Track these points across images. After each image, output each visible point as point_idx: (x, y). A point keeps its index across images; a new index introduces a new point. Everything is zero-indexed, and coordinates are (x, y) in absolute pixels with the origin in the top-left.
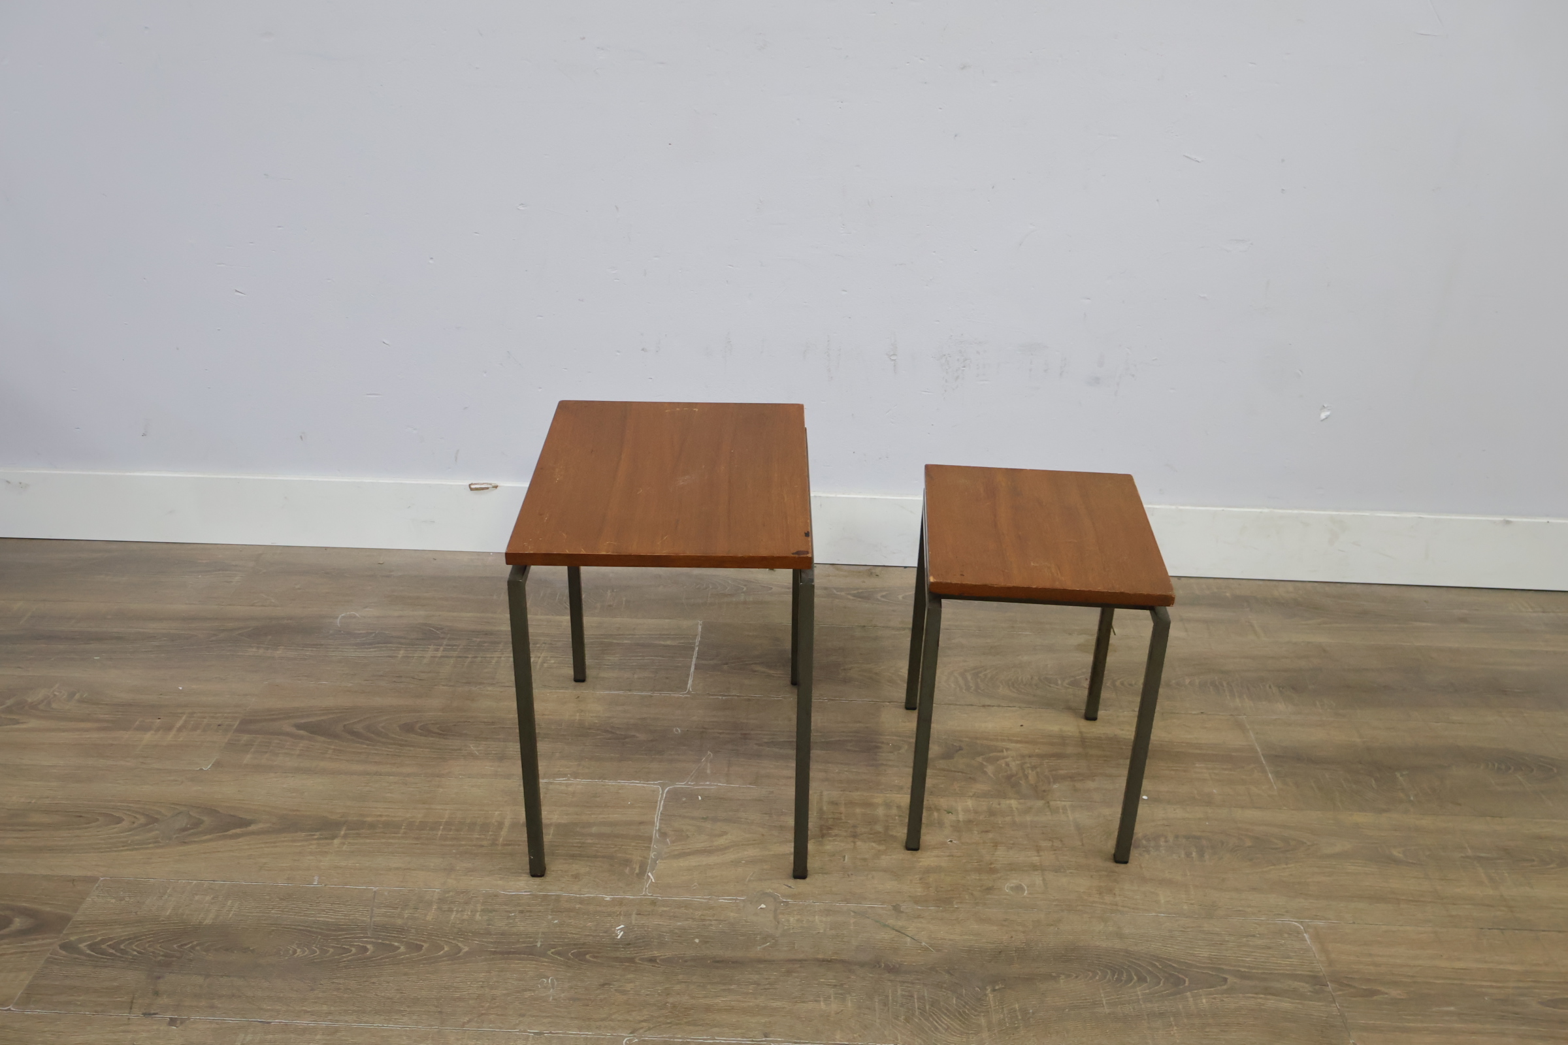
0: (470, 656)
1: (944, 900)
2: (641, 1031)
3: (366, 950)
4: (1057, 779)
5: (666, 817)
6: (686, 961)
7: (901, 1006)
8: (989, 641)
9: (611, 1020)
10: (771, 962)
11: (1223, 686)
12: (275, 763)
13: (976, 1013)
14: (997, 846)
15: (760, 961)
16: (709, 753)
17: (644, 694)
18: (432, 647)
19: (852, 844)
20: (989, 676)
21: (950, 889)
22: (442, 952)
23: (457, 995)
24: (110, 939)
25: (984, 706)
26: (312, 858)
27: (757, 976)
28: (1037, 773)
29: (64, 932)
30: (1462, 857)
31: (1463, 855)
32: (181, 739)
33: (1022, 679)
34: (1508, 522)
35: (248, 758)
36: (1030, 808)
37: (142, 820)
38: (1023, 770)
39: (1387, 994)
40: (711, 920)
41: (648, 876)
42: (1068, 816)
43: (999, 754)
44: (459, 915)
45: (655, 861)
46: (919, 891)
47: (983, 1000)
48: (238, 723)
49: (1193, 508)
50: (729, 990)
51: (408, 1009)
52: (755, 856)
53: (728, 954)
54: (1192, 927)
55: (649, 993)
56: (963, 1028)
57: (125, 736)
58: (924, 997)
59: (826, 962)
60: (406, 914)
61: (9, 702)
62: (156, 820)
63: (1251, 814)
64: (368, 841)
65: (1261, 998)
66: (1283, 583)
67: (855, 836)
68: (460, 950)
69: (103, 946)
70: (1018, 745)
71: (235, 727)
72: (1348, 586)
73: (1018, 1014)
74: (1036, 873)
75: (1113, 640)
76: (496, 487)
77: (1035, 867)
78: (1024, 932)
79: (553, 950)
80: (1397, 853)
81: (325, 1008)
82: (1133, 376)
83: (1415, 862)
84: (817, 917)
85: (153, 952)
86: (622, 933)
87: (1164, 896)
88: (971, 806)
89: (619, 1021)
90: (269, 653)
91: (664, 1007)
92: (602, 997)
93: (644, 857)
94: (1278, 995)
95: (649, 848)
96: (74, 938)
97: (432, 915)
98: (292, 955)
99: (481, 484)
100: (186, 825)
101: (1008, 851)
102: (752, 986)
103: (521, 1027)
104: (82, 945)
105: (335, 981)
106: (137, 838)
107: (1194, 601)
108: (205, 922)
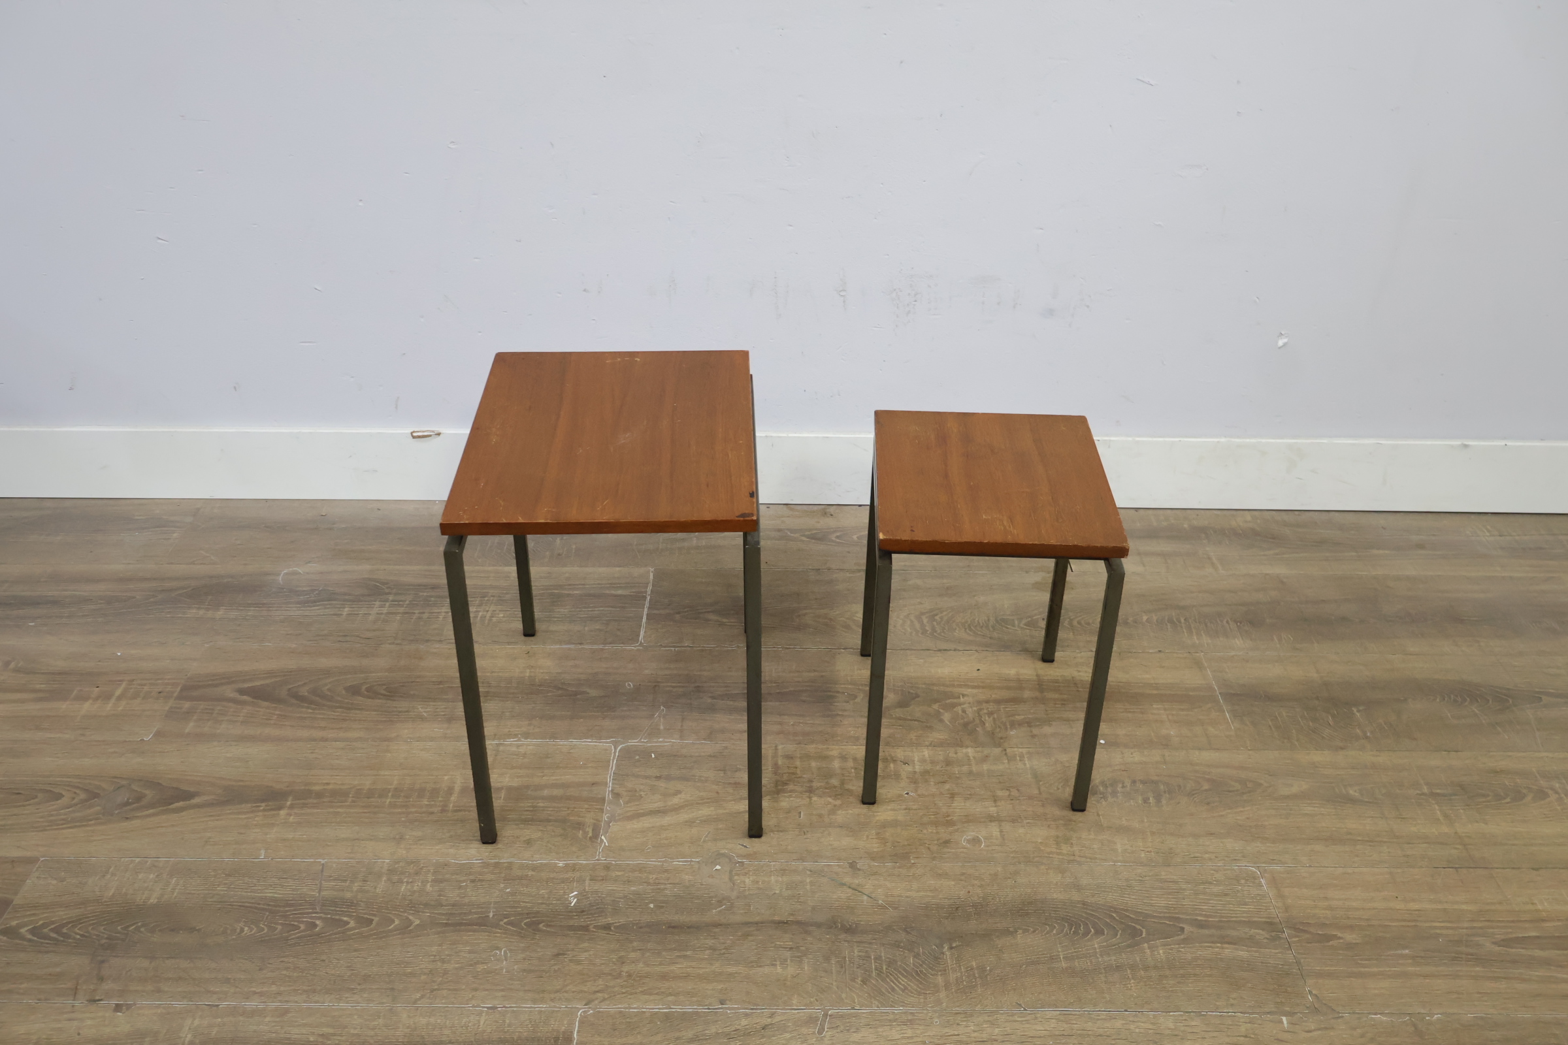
0: (416, 611)
1: (901, 856)
2: (596, 1002)
3: (315, 925)
4: (1013, 725)
5: (619, 777)
6: (641, 928)
7: (858, 968)
8: (945, 581)
9: (566, 992)
10: (727, 925)
11: (1181, 623)
12: (218, 731)
13: (933, 972)
14: (953, 798)
15: (716, 925)
16: (662, 707)
17: (595, 647)
18: (377, 603)
19: (808, 800)
20: (945, 619)
21: (906, 844)
22: (392, 926)
23: (409, 970)
24: (53, 923)
25: (940, 650)
26: (258, 830)
27: (713, 941)
28: (994, 719)
29: (5, 916)
30: (1417, 794)
31: (1419, 792)
32: (120, 709)
33: (978, 621)
34: (1466, 446)
35: (190, 727)
36: (987, 756)
37: (83, 796)
38: (980, 716)
39: (1340, 938)
40: (665, 884)
41: (602, 840)
42: (1025, 764)
43: (955, 701)
44: (409, 887)
45: (608, 823)
46: (875, 846)
47: (939, 958)
48: (179, 689)
49: (1150, 439)
50: (685, 957)
51: (359, 987)
52: (709, 815)
53: (683, 918)
54: (1149, 876)
55: (603, 962)
56: (920, 988)
57: (63, 706)
58: (881, 957)
59: (782, 924)
60: (356, 886)
62: (97, 796)
63: (1208, 756)
64: (315, 811)
65: (1218, 947)
66: (1242, 512)
67: (811, 791)
68: (411, 923)
69: (46, 930)
70: (975, 691)
71: (175, 694)
72: (1307, 513)
73: (976, 972)
74: (993, 824)
75: (1070, 576)
76: (439, 434)
77: (991, 819)
78: (981, 886)
79: (505, 920)
80: (1353, 792)
81: (274, 988)
82: (1088, 307)
83: (1371, 800)
84: (773, 878)
85: (98, 936)
86: (576, 900)
87: (1121, 844)
88: (927, 756)
89: (573, 992)
90: (210, 614)
91: (619, 976)
92: (556, 968)
93: (597, 820)
94: (1235, 944)
95: (602, 810)
96: (14, 923)
97: (382, 886)
98: (239, 934)
99: (423, 432)
100: (128, 799)
101: (965, 802)
102: (707, 952)
103: (474, 1002)
104: (23, 930)
105: (282, 959)
106: (77, 814)
107: (1152, 534)
108: (150, 902)
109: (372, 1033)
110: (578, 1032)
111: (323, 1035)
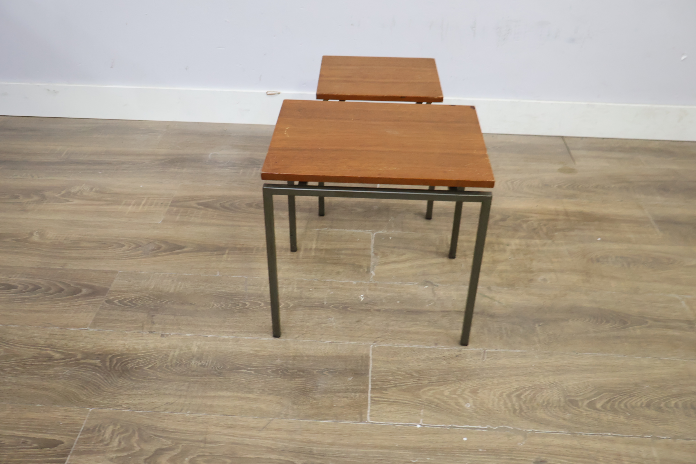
1: (511, 285)
2: (378, 342)
3: (246, 305)
4: (557, 230)
5: (376, 247)
6: (395, 311)
7: (497, 332)
9: (363, 337)
10: (433, 312)
11: (630, 189)
12: (191, 221)
13: (532, 336)
14: (532, 261)
15: (429, 311)
16: (392, 217)
18: (255, 169)
19: (465, 259)
20: (518, 183)
21: (513, 280)
22: (281, 306)
23: (291, 325)
24: (129, 298)
25: (518, 197)
26: (215, 263)
28: (547, 228)
29: (107, 295)
32: (145, 209)
33: (534, 185)
35: (178, 218)
36: (545, 244)
37: (134, 246)
38: (540, 226)
40: (403, 293)
41: (372, 274)
42: (564, 248)
43: (528, 219)
44: (286, 290)
45: (374, 266)
46: (499, 281)
47: (535, 330)
48: (170, 202)
49: (614, 104)
50: (417, 324)
52: (420, 264)
53: (414, 308)
54: (629, 298)
55: (379, 325)
56: (527, 342)
57: (120, 208)
58: (507, 328)
59: (459, 312)
60: (262, 288)
61: (63, 192)
62: (140, 246)
63: (650, 247)
64: (239, 256)
65: (665, 330)
66: (653, 141)
67: (465, 255)
68: (289, 306)
69: (126, 302)
70: (536, 215)
71: (169, 204)
73: (552, 336)
74: (552, 273)
76: (279, 93)
77: (551, 271)
78: (550, 300)
79: (332, 306)
81: (231, 330)
82: (591, 38)
84: (452, 292)
85: (149, 305)
86: (363, 298)
87: (613, 284)
88: (518, 243)
89: (367, 337)
90: (180, 171)
91: (387, 331)
92: (358, 326)
93: (368, 264)
94: (672, 329)
95: (370, 260)
96: (111, 298)
98: (212, 307)
99: (272, 92)
100: (154, 248)
101: (538, 263)
102: (426, 323)
103: (322, 340)
104: (115, 301)
105: (233, 318)
106: (133, 253)
107: (612, 149)
108: (170, 292)
109: (278, 351)
110: (372, 354)
111: (256, 351)
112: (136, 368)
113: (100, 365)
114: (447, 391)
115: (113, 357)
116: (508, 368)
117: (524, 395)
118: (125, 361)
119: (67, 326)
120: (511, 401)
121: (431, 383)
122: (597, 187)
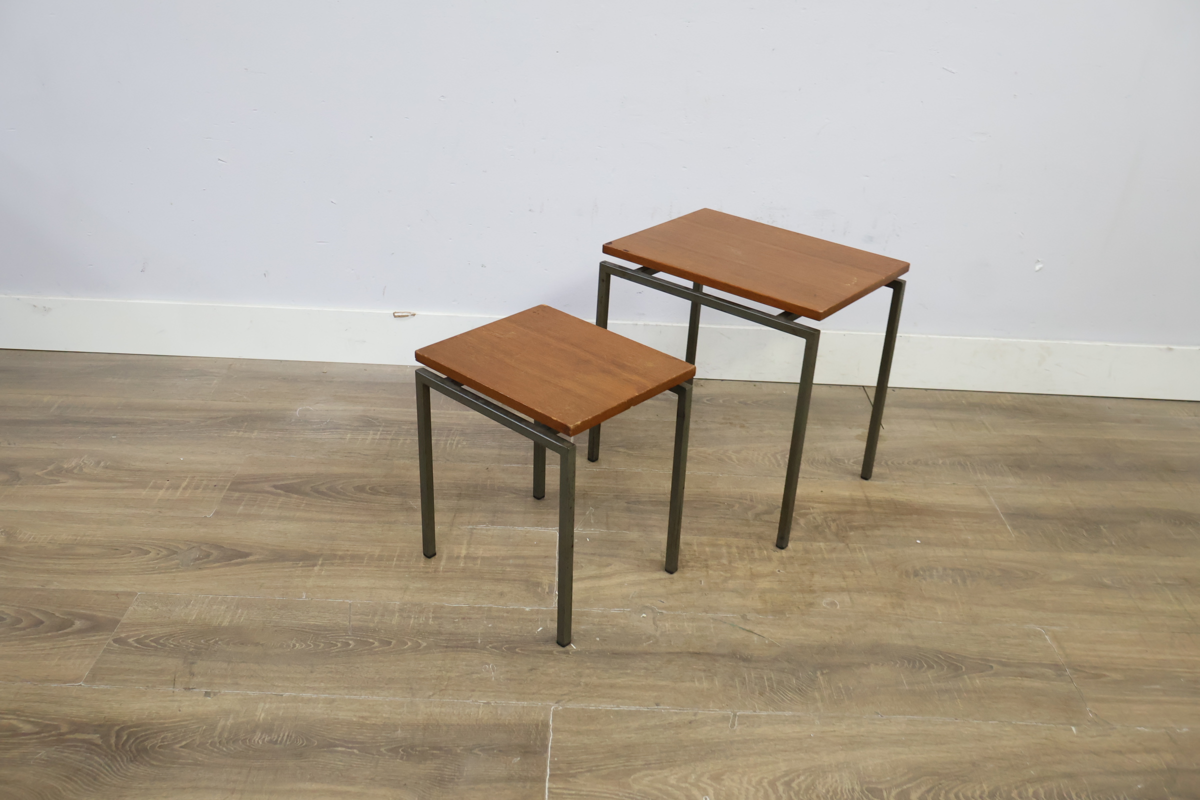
0: (401, 439)
1: (779, 612)
2: (564, 701)
3: (349, 645)
4: (853, 528)
6: (592, 653)
7: (755, 685)
9: (541, 694)
10: (655, 654)
11: (967, 465)
12: (262, 513)
13: (811, 690)
14: (813, 575)
15: (646, 653)
16: (591, 508)
18: (371, 432)
19: (706, 573)
21: (782, 604)
22: (407, 646)
23: (422, 676)
24: (152, 636)
26: (300, 579)
27: (646, 664)
28: (837, 525)
29: (115, 631)
30: (1154, 584)
31: (1155, 582)
32: (187, 495)
33: (818, 459)
34: (1170, 349)
35: (241, 509)
36: (835, 549)
37: (165, 552)
38: (826, 522)
39: (1108, 676)
40: (606, 625)
41: (556, 595)
42: (863, 555)
43: (807, 511)
44: (416, 620)
46: (759, 605)
47: (815, 681)
48: (229, 484)
49: (939, 337)
50: (627, 674)
51: (386, 686)
52: (634, 581)
53: (622, 648)
54: (963, 631)
55: (566, 675)
56: (803, 699)
57: (144, 493)
58: (771, 678)
59: (695, 654)
60: (377, 619)
61: (50, 468)
63: (997, 554)
64: (340, 568)
65: (1019, 680)
66: (1004, 394)
67: (707, 566)
68: (420, 645)
69: (147, 641)
70: (821, 505)
71: (227, 487)
72: (1051, 396)
73: (843, 690)
74: (844, 593)
75: (882, 432)
76: (414, 315)
77: (842, 590)
78: (840, 634)
80: (1106, 581)
81: (322, 685)
82: (898, 236)
83: (1121, 587)
84: (685, 623)
85: (186, 646)
86: (541, 633)
87: (940, 609)
89: (547, 694)
90: (247, 435)
91: (579, 685)
92: (531, 678)
93: (551, 581)
94: (1030, 678)
95: (554, 575)
96: (123, 635)
97: (395, 620)
98: (293, 648)
99: (402, 313)
100: (199, 556)
101: (822, 578)
102: (643, 671)
103: (472, 699)
104: (130, 640)
105: (328, 666)
106: (162, 565)
107: (939, 406)
108: (223, 625)
109: (399, 717)
110: (552, 720)
111: (362, 717)
112: (160, 747)
113: (100, 742)
114: (672, 777)
115: (122, 729)
116: (772, 740)
117: (797, 781)
118: (142, 736)
119: (46, 680)
120: (776, 791)
121: (648, 765)
122: (915, 463)
